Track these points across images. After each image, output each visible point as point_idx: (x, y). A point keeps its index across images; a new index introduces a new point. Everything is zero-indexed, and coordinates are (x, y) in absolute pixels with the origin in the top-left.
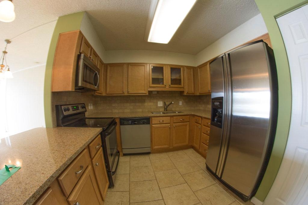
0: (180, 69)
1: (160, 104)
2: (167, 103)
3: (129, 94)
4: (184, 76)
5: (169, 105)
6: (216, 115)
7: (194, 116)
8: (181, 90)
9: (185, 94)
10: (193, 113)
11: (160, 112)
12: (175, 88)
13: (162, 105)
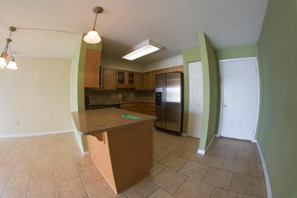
0: (134, 74)
1: (120, 96)
2: (125, 96)
3: (104, 89)
4: (136, 78)
5: (126, 97)
6: (158, 101)
7: (143, 103)
8: (134, 87)
9: (136, 90)
10: (142, 101)
11: (121, 102)
12: (131, 86)
13: (121, 97)
